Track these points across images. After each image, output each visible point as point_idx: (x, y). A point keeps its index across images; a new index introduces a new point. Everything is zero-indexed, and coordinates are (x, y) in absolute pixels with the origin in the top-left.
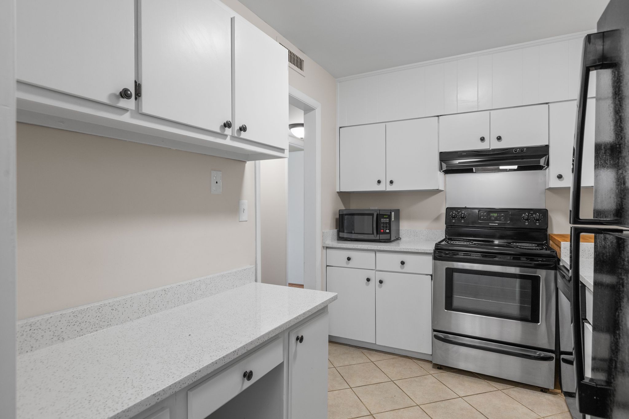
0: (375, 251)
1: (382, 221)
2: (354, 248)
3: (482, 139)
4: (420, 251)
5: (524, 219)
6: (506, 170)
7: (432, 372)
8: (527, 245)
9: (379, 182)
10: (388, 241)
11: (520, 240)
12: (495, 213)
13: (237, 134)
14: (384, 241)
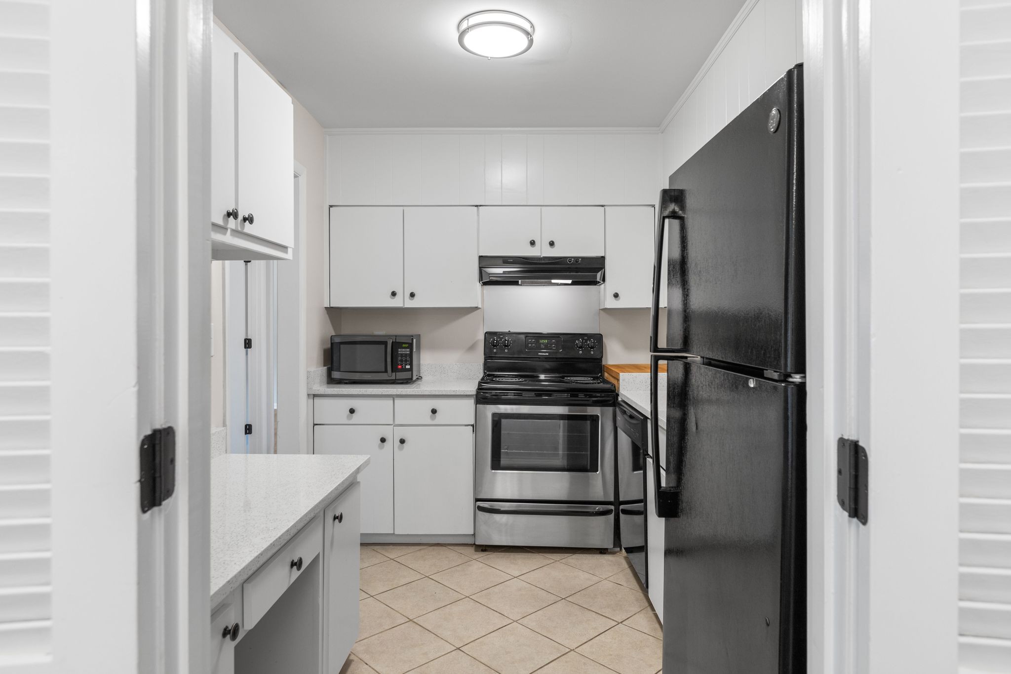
0: (393, 397)
1: (399, 352)
2: (361, 393)
3: (533, 243)
4: (458, 393)
5: (577, 346)
6: (557, 284)
7: (476, 557)
8: (583, 379)
9: (394, 294)
10: (408, 381)
11: (574, 374)
12: (545, 339)
13: (241, 228)
14: (402, 381)
